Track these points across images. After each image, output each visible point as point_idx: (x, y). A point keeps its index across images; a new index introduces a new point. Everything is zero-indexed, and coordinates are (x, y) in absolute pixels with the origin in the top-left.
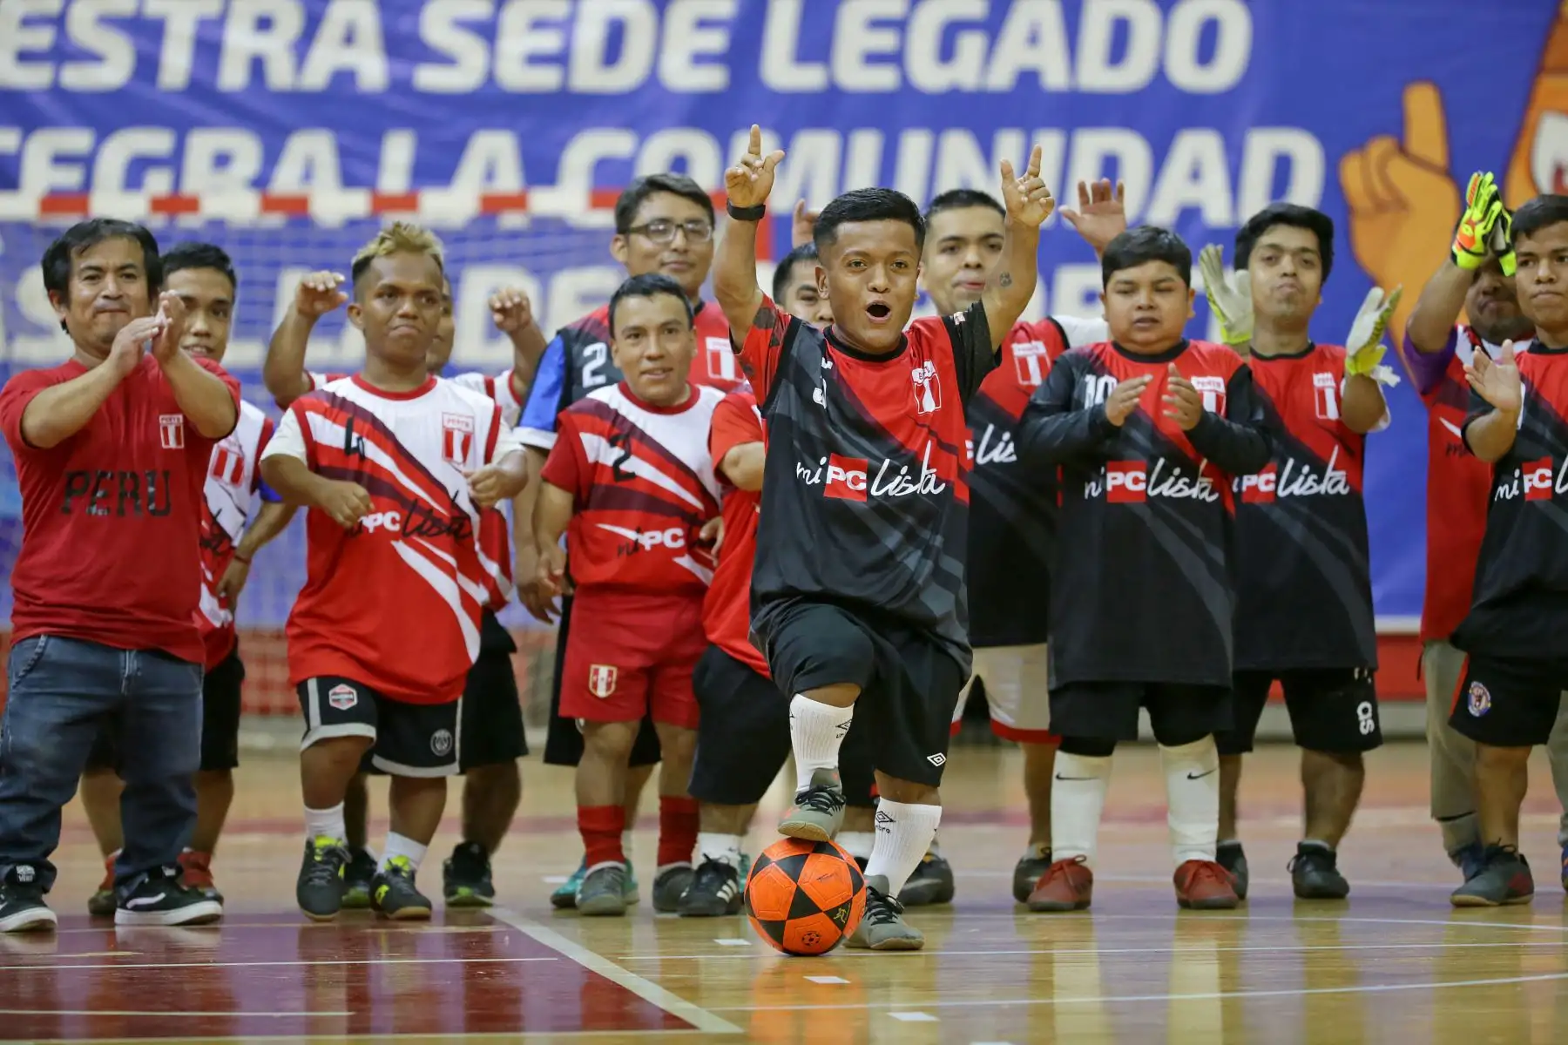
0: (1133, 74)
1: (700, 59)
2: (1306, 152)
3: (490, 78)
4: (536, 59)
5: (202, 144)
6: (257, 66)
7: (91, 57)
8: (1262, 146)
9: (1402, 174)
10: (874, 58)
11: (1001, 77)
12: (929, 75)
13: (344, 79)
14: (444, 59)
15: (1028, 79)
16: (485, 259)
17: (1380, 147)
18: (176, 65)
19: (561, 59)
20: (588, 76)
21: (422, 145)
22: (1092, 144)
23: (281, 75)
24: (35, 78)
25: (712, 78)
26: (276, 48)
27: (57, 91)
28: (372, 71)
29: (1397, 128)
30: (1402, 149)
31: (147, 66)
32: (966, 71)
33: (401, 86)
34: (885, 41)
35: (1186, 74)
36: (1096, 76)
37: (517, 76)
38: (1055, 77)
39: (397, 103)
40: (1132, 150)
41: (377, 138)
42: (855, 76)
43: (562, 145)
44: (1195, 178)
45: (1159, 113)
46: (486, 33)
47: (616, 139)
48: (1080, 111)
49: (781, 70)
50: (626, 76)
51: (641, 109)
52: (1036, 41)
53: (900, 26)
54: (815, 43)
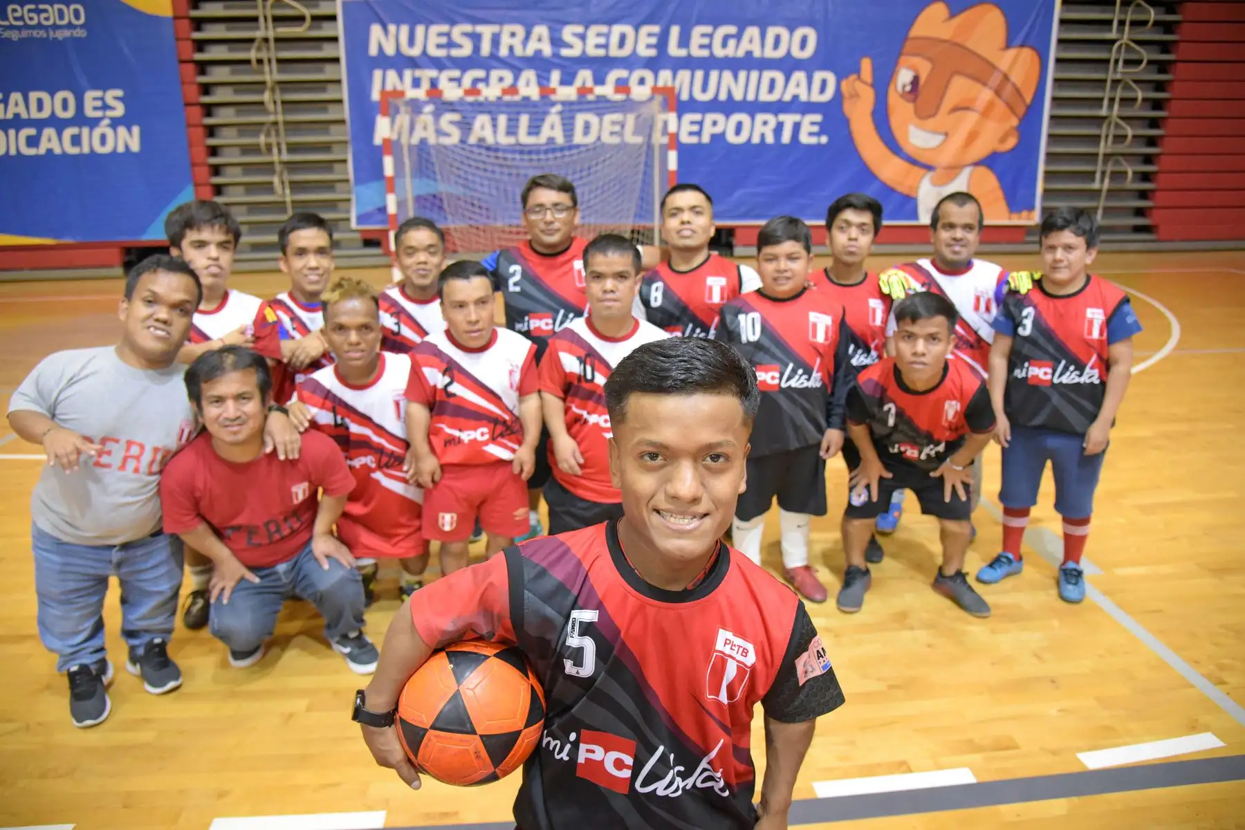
0: (781, 53)
1: (649, 46)
2: (831, 78)
3: (584, 52)
4: (598, 46)
5: (495, 74)
6: (511, 48)
7: (459, 46)
8: (818, 76)
9: (858, 85)
10: (702, 47)
11: (741, 53)
12: (719, 52)
13: (538, 52)
14: (569, 46)
15: (749, 53)
16: (580, 111)
17: (853, 77)
18: (486, 49)
19: (606, 46)
20: (614, 52)
21: (563, 74)
22: (768, 75)
23: (519, 51)
24: (441, 53)
25: (652, 53)
26: (517, 42)
27: (449, 58)
28: (547, 50)
29: (858, 71)
30: (859, 78)
31: (477, 48)
32: (730, 51)
33: (556, 55)
34: (706, 41)
35: (797, 53)
36: (770, 53)
37: (592, 52)
38: (757, 54)
39: (556, 61)
40: (779, 77)
41: (549, 71)
42: (697, 52)
43: (606, 74)
44: (798, 86)
45: (788, 65)
46: (583, 37)
47: (623, 73)
48: (764, 64)
49: (674, 50)
50: (626, 52)
51: (630, 62)
52: (752, 41)
53: (711, 36)
54: (684, 41)
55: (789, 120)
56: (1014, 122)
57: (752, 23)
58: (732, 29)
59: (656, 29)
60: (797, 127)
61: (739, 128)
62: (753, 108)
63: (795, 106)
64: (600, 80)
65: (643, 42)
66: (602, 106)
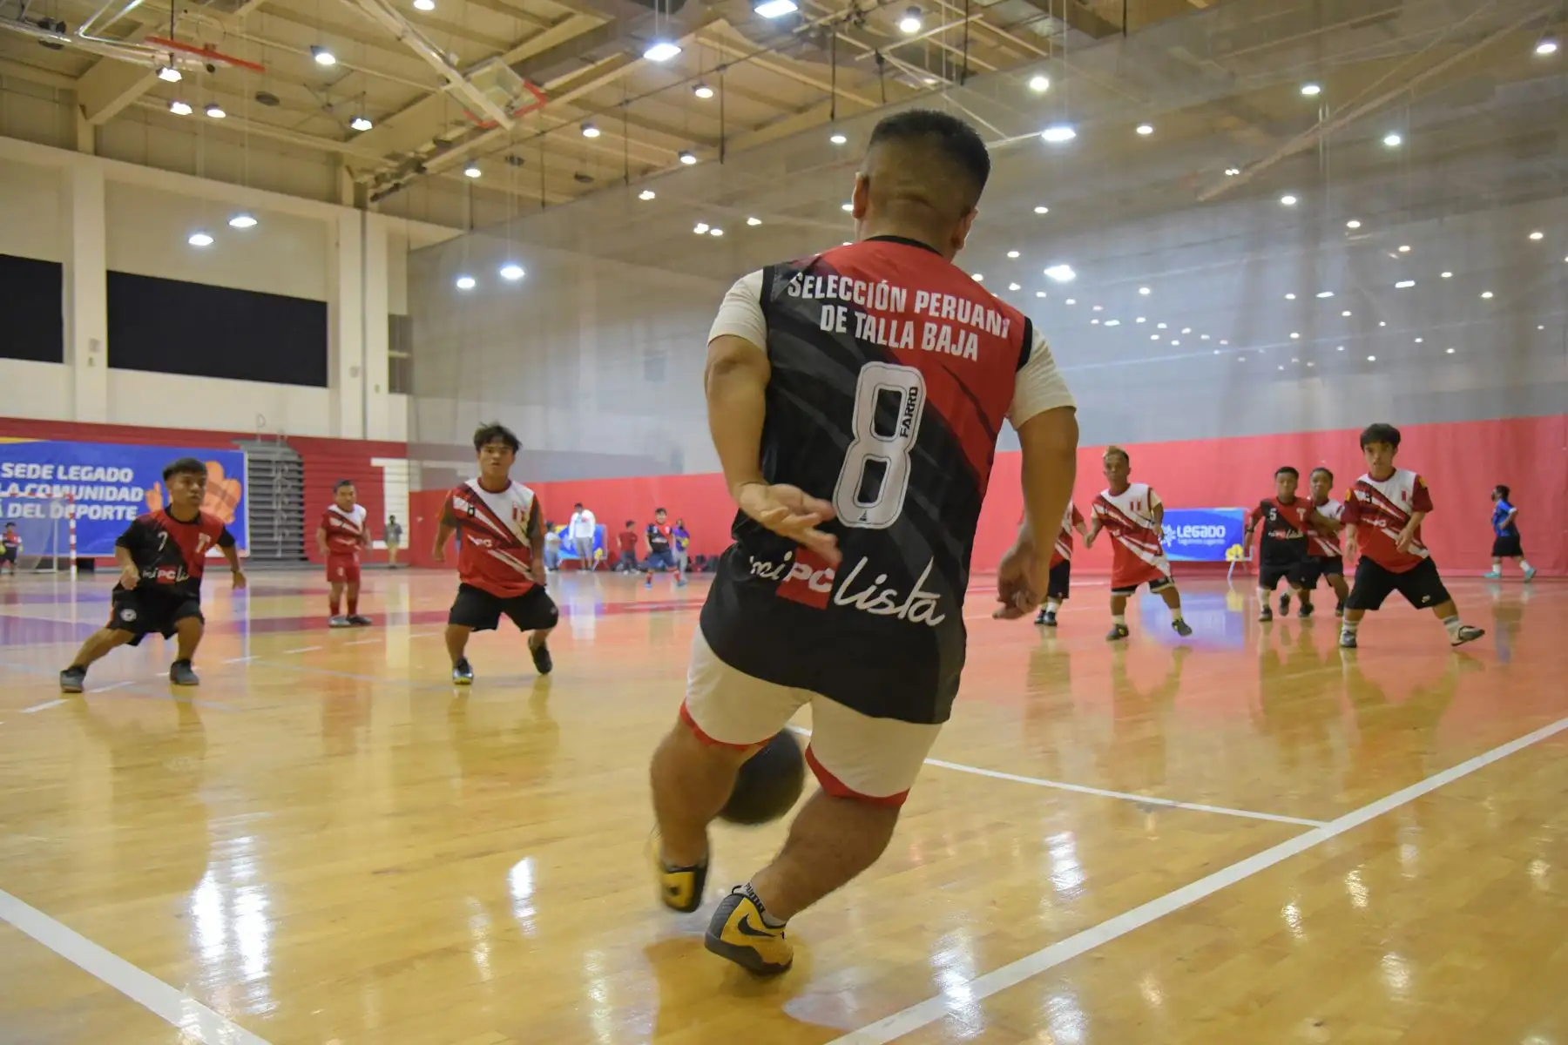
0: (115, 479)
1: (48, 474)
2: (141, 491)
3: (13, 476)
4: (21, 473)
8: (135, 490)
10: (75, 476)
11: (95, 479)
12: (84, 478)
14: (6, 472)
15: (99, 479)
16: (11, 503)
19: (25, 473)
20: (30, 476)
22: (108, 489)
25: (50, 477)
32: (89, 478)
34: (77, 473)
35: (123, 480)
36: (109, 479)
37: (18, 476)
38: (103, 479)
40: (114, 490)
42: (73, 478)
43: (25, 486)
44: (124, 494)
45: (119, 485)
46: (13, 468)
47: (33, 486)
48: (106, 484)
49: (61, 476)
50: (35, 476)
51: (39, 481)
52: (100, 474)
53: (79, 471)
54: (66, 473)
55: (120, 509)
56: (232, 511)
57: (100, 465)
58: (90, 468)
59: (52, 467)
60: (125, 513)
61: (95, 512)
62: (102, 503)
63: (123, 502)
64: (22, 489)
65: (45, 472)
66: (23, 501)
